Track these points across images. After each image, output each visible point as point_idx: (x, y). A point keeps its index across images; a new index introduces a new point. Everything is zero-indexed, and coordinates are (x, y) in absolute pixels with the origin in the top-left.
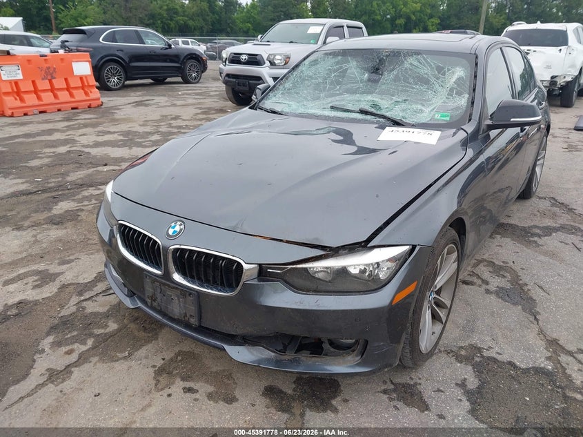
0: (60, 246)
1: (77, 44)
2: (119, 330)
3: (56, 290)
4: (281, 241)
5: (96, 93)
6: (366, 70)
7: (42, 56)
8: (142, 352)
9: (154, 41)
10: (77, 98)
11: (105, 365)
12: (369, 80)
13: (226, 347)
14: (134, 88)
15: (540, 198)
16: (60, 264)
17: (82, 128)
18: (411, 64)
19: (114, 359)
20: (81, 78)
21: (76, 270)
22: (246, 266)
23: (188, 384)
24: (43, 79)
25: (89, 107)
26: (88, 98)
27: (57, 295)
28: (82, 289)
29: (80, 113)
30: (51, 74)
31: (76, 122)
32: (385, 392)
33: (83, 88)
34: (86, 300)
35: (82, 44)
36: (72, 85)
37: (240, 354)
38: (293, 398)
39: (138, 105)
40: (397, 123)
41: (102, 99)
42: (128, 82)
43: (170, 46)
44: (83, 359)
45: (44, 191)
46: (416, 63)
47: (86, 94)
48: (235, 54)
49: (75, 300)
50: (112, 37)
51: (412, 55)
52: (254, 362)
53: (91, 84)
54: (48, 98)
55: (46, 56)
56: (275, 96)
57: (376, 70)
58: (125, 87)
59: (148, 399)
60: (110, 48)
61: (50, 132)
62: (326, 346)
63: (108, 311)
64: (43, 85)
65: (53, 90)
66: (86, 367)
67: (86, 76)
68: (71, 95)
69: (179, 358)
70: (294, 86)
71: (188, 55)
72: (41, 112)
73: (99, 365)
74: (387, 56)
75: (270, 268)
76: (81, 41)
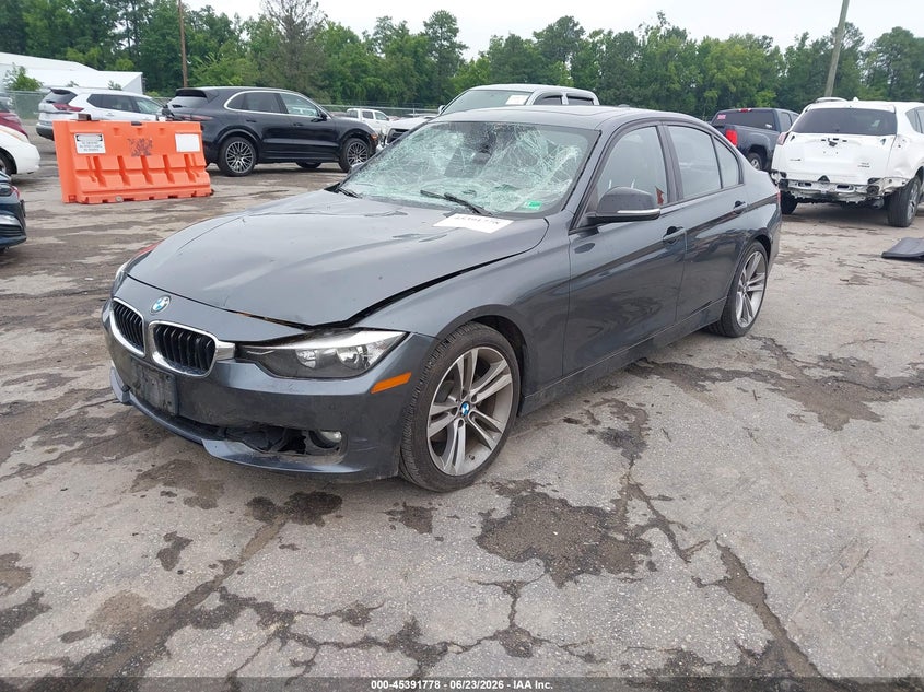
0: (86, 352)
1: (191, 110)
2: (116, 436)
3: (62, 394)
4: (262, 318)
5: (204, 178)
6: (475, 148)
7: (134, 124)
8: (134, 457)
9: (302, 110)
10: (177, 184)
11: (85, 466)
12: (475, 161)
13: (205, 442)
14: (268, 175)
15: (753, 338)
16: (76, 369)
17: (174, 222)
18: (523, 141)
19: (97, 462)
20: (186, 156)
21: (93, 376)
22: (219, 344)
23: (168, 489)
24: (133, 155)
25: (193, 196)
26: (192, 184)
27: (61, 399)
28: (91, 395)
29: (176, 203)
30: (145, 149)
31: (168, 214)
32: (390, 513)
33: (187, 169)
34: (92, 405)
35: (199, 111)
36: (173, 164)
37: (217, 448)
38: (280, 510)
39: (261, 197)
40: (476, 211)
41: (213, 187)
42: (259, 166)
43: (324, 118)
44: (64, 457)
45: (91, 292)
46: (528, 140)
47: (191, 177)
48: (397, 130)
49: (80, 404)
50: (243, 103)
51: (526, 131)
52: (229, 457)
53: (198, 164)
54: (137, 180)
55: (140, 124)
56: (363, 176)
57: (486, 148)
58: (253, 172)
59: (118, 497)
60: (238, 117)
61: (128, 225)
62: (308, 442)
63: (112, 418)
64: (133, 162)
65: (145, 170)
66: (64, 466)
67: (193, 154)
68: (170, 178)
69: (172, 466)
70: (390, 166)
71: (350, 131)
72: (126, 200)
73: (79, 466)
74: (498, 131)
75: (250, 349)
76: (198, 106)
